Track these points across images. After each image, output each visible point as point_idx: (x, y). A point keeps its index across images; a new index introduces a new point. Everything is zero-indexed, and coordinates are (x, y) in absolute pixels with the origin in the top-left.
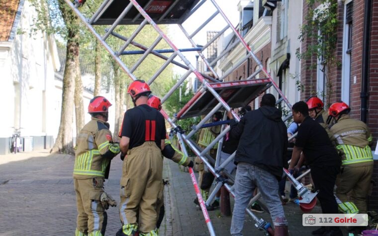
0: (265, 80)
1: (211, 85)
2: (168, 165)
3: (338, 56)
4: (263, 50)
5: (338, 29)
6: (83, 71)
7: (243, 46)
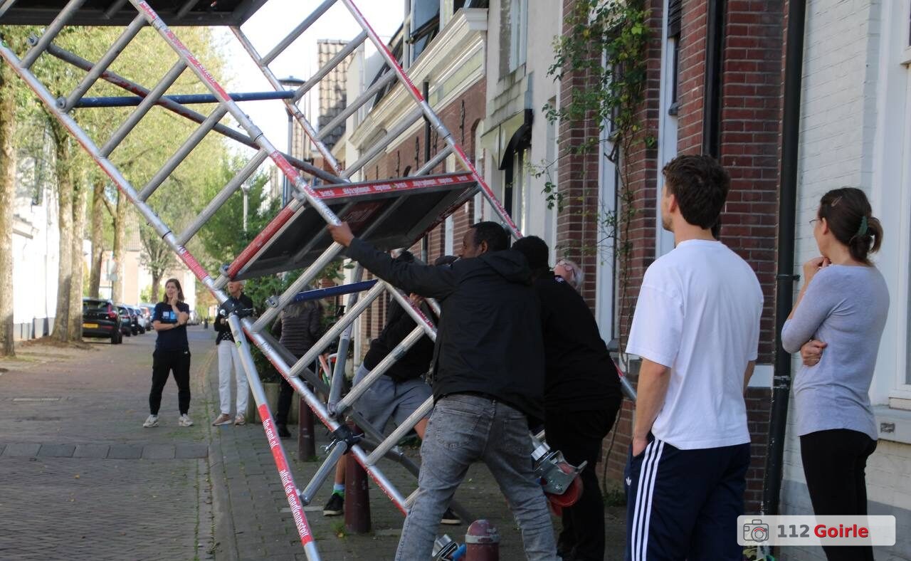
0: (461, 179)
1: (316, 191)
2: (210, 406)
3: (649, 122)
4: (465, 98)
5: (648, 50)
7: (407, 94)
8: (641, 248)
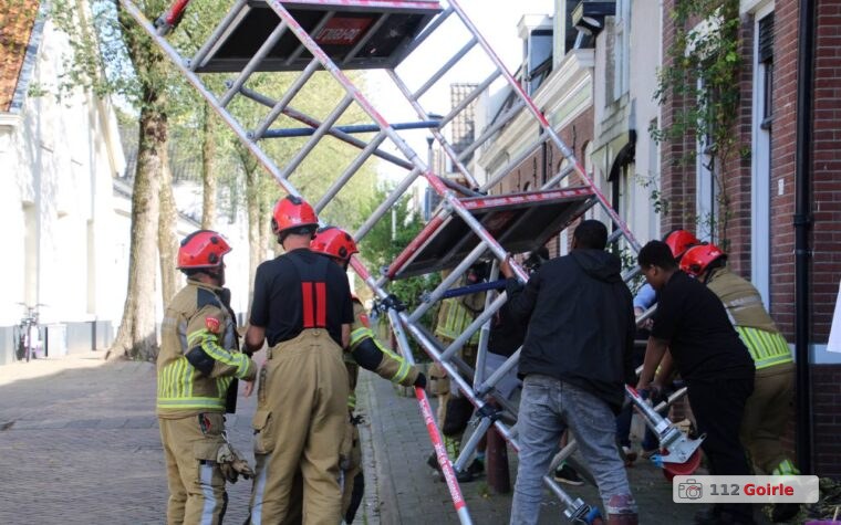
0: (582, 191)
1: (462, 202)
2: (369, 383)
3: (742, 136)
4: (576, 124)
5: (741, 74)
6: (178, 176)
7: (531, 116)
8: (739, 244)
